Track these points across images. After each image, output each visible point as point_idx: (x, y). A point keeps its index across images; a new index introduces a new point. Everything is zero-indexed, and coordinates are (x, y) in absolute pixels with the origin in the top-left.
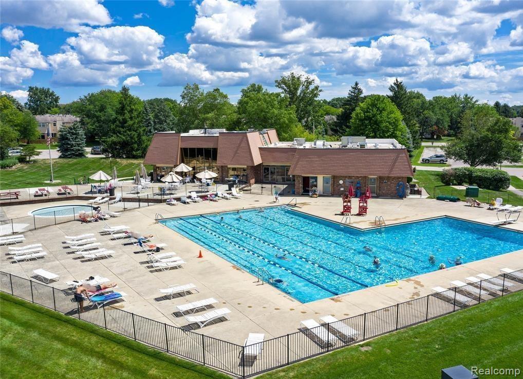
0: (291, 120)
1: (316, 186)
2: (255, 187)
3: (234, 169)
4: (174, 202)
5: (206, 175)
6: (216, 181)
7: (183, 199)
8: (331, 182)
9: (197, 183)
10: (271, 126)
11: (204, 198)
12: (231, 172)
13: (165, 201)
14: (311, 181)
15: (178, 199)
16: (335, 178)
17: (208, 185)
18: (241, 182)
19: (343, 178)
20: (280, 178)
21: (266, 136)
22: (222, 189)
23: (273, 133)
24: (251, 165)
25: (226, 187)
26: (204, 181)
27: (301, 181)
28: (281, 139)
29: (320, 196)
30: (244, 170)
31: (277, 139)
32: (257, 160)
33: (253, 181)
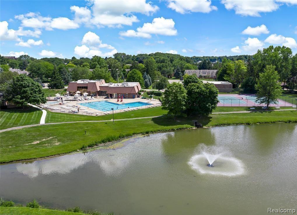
0: (109, 76)
1: (113, 96)
2: (98, 97)
3: (92, 92)
4: (78, 100)
5: (85, 94)
6: (88, 95)
7: (80, 100)
8: (117, 95)
9: (83, 96)
10: (103, 78)
11: (85, 99)
12: (91, 93)
13: (76, 100)
14: (112, 95)
15: (79, 100)
16: (118, 94)
17: (86, 96)
18: (94, 96)
19: (120, 94)
20: (105, 94)
21: (101, 82)
22: (90, 97)
23: (103, 81)
24: (97, 91)
25: (91, 97)
26: (84, 95)
27: (110, 95)
28: (106, 82)
29: (114, 98)
30: (95, 92)
31: (105, 82)
32: (99, 89)
33: (98, 95)
